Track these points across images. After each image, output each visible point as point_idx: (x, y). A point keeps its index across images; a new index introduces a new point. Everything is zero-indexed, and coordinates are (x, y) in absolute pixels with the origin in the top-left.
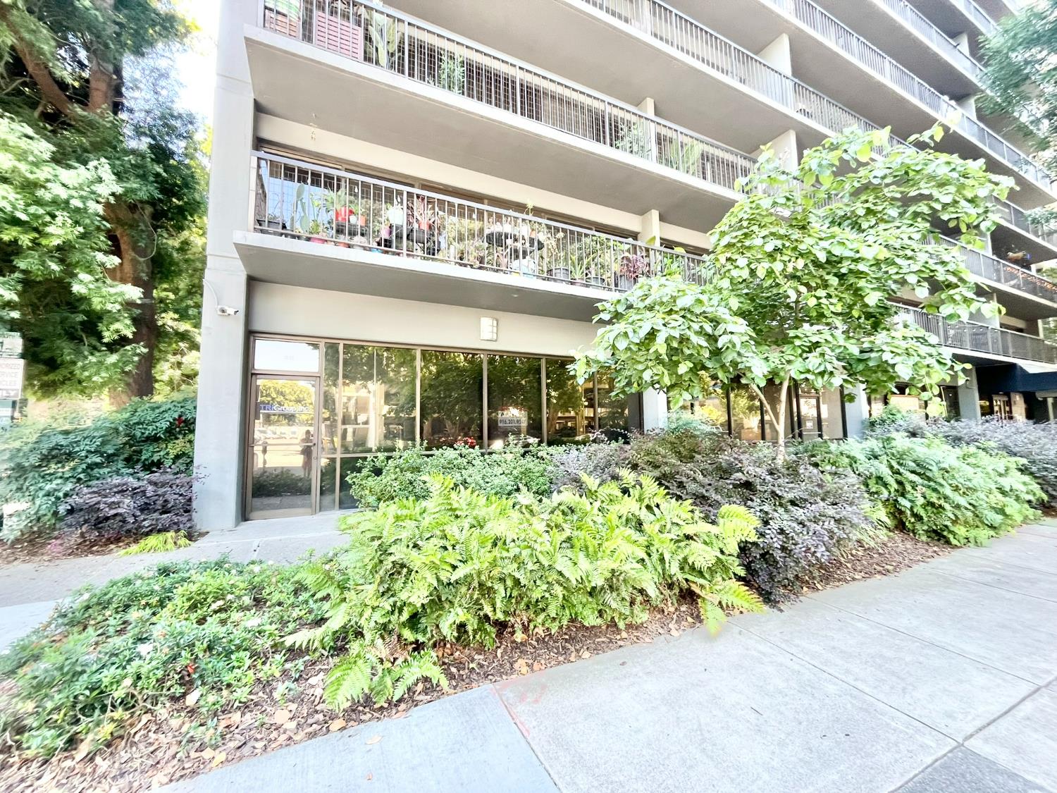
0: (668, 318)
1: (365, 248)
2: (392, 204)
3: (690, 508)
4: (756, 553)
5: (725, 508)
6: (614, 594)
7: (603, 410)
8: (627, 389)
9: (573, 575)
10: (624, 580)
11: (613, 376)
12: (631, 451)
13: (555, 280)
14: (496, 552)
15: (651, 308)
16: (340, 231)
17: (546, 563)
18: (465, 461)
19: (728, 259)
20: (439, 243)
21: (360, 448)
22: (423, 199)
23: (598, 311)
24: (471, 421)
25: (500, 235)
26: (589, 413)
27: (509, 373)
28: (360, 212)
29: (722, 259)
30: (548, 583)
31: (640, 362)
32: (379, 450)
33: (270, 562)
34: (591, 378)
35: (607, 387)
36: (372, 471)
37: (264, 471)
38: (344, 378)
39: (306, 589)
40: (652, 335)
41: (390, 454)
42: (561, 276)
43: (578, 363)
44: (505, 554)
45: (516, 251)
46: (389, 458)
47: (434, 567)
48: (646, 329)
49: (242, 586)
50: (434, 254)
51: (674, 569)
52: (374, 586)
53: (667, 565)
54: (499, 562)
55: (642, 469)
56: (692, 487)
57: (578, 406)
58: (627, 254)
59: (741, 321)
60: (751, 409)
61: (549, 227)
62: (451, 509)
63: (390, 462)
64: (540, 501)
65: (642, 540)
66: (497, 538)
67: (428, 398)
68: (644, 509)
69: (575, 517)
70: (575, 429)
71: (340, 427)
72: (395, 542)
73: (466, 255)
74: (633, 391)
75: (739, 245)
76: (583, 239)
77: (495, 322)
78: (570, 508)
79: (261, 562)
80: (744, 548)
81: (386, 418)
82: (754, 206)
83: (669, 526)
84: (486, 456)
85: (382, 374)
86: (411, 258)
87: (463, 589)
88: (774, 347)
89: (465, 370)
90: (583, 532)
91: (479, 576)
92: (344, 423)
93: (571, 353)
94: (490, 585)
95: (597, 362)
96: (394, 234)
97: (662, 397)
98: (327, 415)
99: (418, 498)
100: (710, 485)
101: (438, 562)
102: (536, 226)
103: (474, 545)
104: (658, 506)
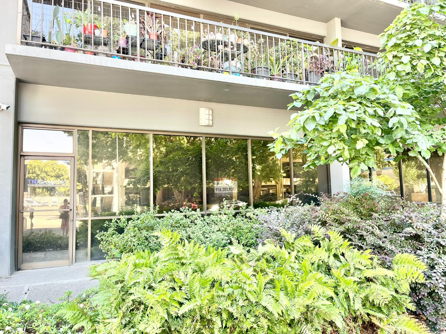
0: (347, 104)
1: (107, 55)
2: (128, 19)
3: (370, 256)
4: (424, 292)
5: (398, 256)
6: (309, 326)
7: (298, 179)
8: (316, 162)
9: (275, 310)
10: (317, 314)
11: (305, 152)
12: (320, 212)
13: (258, 77)
14: (214, 292)
15: (334, 97)
16: (87, 42)
17: (253, 300)
18: (189, 221)
19: (395, 57)
20: (166, 49)
21: (107, 213)
22: (152, 15)
23: (292, 100)
24: (194, 189)
25: (213, 42)
26: (286, 182)
27: (222, 152)
28: (102, 27)
29: (390, 58)
30: (256, 316)
31: (325, 140)
32: (121, 214)
33: (38, 302)
34: (287, 154)
35: (301, 161)
36: (116, 230)
37: (32, 231)
38: (93, 158)
39: (66, 323)
40: (334, 118)
41: (129, 217)
42: (262, 73)
43: (276, 142)
44: (221, 293)
45: (226, 54)
46: (129, 220)
47: (164, 303)
48: (330, 113)
49: (17, 320)
50: (161, 59)
51: (357, 305)
52: (118, 320)
53: (352, 302)
54: (216, 299)
55: (330, 225)
56: (370, 239)
57: (278, 176)
58: (315, 54)
59: (408, 105)
60: (419, 177)
61: (252, 34)
62: (178, 258)
63: (130, 222)
64: (248, 251)
65: (331, 282)
66: (214, 281)
67: (159, 172)
68: (332, 258)
69: (277, 264)
70: (276, 195)
71: (91, 197)
72: (134, 284)
73: (186, 59)
74: (322, 163)
75: (404, 45)
76: (280, 43)
77: (211, 112)
78: (273, 257)
79: (30, 302)
80: (414, 289)
81: (127, 189)
82: (415, 13)
83: (352, 271)
84: (206, 217)
85: (123, 153)
86: (143, 63)
87: (188, 321)
88: (437, 125)
89: (188, 150)
90: (283, 276)
91: (200, 311)
92: (94, 193)
93: (270, 133)
94: (209, 317)
95: (292, 140)
96: (130, 43)
97: (345, 168)
98: (80, 187)
99: (152, 250)
100: (386, 237)
101: (168, 300)
102: (242, 33)
103: (196, 285)
104: (343, 255)
